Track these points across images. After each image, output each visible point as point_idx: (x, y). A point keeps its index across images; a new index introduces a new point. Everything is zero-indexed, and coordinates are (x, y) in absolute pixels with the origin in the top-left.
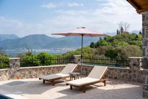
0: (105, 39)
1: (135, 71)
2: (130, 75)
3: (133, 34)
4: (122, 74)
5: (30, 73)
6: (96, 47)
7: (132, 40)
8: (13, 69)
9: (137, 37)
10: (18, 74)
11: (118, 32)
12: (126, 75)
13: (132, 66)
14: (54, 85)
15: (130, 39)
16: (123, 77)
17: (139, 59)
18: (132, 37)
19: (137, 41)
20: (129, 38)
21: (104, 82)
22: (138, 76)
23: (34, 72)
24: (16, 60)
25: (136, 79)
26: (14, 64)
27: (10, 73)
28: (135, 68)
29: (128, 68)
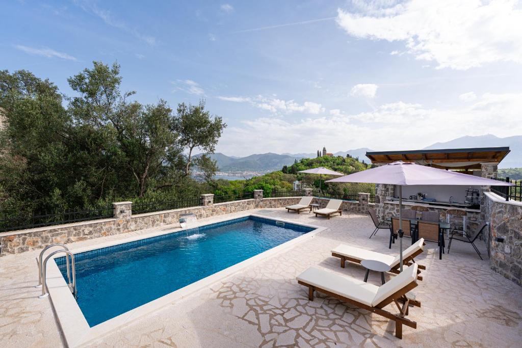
0: (302, 162)
1: (363, 205)
2: (359, 208)
3: (339, 157)
4: (352, 206)
5: (270, 203)
6: (290, 173)
7: (338, 164)
8: (258, 200)
9: (344, 161)
10: (261, 203)
11: (319, 154)
12: (356, 208)
13: (361, 200)
14: (299, 213)
15: (335, 164)
16: (353, 209)
17: (367, 195)
18: (337, 161)
19: (344, 167)
20: (334, 162)
21: (340, 212)
22: (367, 209)
23: (273, 203)
24: (260, 192)
25: (364, 211)
26: (259, 195)
27: (255, 203)
28: (364, 202)
29: (358, 202)
